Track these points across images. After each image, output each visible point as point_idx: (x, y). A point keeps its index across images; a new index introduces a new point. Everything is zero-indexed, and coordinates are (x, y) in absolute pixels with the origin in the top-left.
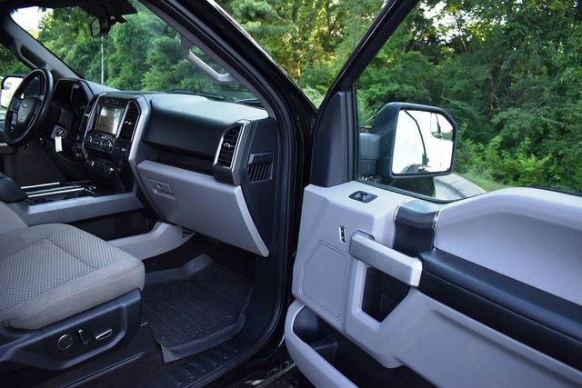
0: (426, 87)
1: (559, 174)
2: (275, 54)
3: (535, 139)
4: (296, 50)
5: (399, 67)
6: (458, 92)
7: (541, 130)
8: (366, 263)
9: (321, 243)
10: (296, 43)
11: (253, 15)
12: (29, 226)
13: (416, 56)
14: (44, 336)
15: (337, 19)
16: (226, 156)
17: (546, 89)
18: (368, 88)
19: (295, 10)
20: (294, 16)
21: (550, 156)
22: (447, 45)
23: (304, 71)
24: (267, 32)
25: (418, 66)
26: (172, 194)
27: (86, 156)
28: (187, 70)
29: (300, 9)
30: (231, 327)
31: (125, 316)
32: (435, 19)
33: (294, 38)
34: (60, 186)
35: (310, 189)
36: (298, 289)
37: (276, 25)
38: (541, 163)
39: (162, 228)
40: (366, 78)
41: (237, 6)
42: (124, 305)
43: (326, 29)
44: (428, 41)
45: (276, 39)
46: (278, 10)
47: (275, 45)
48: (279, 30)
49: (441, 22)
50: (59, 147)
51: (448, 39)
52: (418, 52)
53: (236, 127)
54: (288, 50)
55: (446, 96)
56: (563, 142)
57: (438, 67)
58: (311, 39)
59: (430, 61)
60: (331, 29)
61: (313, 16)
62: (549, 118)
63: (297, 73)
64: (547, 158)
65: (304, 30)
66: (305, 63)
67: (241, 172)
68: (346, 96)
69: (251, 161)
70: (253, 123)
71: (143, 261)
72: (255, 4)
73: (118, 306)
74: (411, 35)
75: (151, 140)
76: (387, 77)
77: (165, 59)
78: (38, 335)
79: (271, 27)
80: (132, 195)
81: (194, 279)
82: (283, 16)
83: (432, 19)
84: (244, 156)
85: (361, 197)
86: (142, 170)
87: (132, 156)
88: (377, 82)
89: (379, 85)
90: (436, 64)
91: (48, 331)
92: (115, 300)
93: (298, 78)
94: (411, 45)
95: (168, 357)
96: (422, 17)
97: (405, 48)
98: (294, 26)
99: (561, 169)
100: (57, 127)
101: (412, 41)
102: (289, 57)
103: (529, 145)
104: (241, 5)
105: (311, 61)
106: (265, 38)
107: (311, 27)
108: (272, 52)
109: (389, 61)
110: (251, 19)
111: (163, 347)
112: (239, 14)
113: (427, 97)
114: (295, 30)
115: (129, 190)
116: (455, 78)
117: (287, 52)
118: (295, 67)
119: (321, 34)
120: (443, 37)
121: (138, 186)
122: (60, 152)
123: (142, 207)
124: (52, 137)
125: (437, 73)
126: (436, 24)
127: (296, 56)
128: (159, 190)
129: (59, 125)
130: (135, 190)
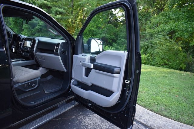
0: (114, 35)
1: (151, 59)
2: (66, 26)
3: (145, 50)
4: (73, 24)
5: (105, 29)
6: (123, 36)
7: (146, 47)
8: (85, 67)
9: (77, 65)
10: (73, 22)
11: (58, 13)
13: (111, 26)
15: (86, 14)
16: (57, 50)
17: (147, 35)
18: (96, 36)
19: (72, 11)
20: (72, 13)
21: (149, 54)
22: (121, 22)
23: (76, 31)
24: (63, 18)
25: (111, 29)
26: (44, 59)
27: (22, 52)
28: (37, 31)
29: (74, 11)
30: (59, 88)
31: (37, 81)
32: (116, 14)
33: (72, 20)
35: (75, 55)
36: (73, 76)
37: (66, 16)
38: (146, 56)
39: (41, 69)
40: (95, 32)
41: (53, 10)
42: (37, 79)
43: (82, 17)
44: (115, 21)
45: (66, 20)
46: (66, 11)
47: (66, 22)
48: (67, 18)
49: (118, 15)
50: (14, 51)
51: (121, 20)
52: (111, 25)
53: (59, 44)
54: (70, 24)
55: (119, 38)
56: (152, 50)
57: (117, 29)
58: (78, 20)
59: (115, 27)
60: (84, 17)
61: (78, 13)
62: (149, 43)
63: (73, 31)
64: (148, 55)
65: (75, 17)
66: (76, 28)
67: (60, 53)
68: (80, 37)
69: (62, 51)
70: (62, 43)
72: (59, 10)
74: (109, 19)
75: (39, 47)
76: (101, 32)
79: (64, 17)
80: (34, 61)
82: (68, 13)
83: (115, 14)
84: (61, 50)
85: (84, 56)
86: (37, 54)
87: (34, 51)
88: (98, 34)
89: (99, 35)
90: (117, 28)
93: (74, 33)
94: (109, 22)
95: (46, 92)
96: (112, 13)
97: (107, 23)
98: (72, 16)
99: (152, 58)
100: (13, 46)
101: (109, 21)
102: (70, 26)
103: (143, 51)
104: (55, 10)
105: (78, 27)
106: (62, 20)
107: (78, 17)
108: (65, 25)
109: (102, 27)
110: (58, 14)
112: (54, 13)
113: (114, 38)
114: (72, 17)
115: (33, 59)
116: (122, 32)
117: (70, 25)
118: (73, 29)
119: (81, 19)
120: (119, 20)
121: (36, 58)
123: (36, 63)
124: (12, 48)
125: (117, 31)
126: (117, 15)
127: (73, 26)
128: (41, 59)
129: (14, 45)
130: (34, 60)
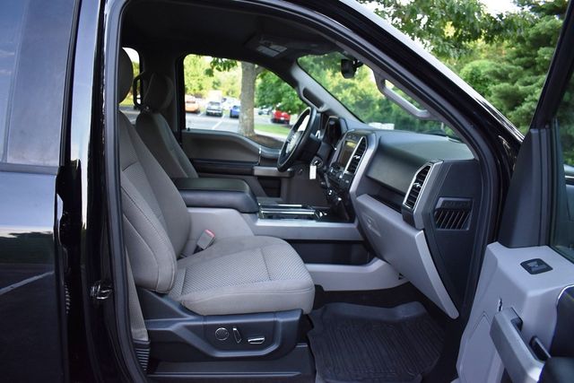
9: (484, 314)
12: (255, 235)
14: (205, 323)
16: (413, 196)
27: (328, 185)
31: (280, 330)
34: (302, 208)
39: (377, 265)
42: (280, 320)
50: (313, 174)
53: (428, 166)
67: (425, 216)
68: (540, 134)
69: (439, 205)
71: (316, 286)
73: (275, 319)
77: (502, 106)
78: (200, 321)
80: (353, 226)
81: (399, 325)
85: (534, 267)
86: (360, 204)
87: (353, 189)
91: (209, 320)
92: (274, 313)
100: (316, 158)
111: (317, 375)
121: (359, 219)
122: (313, 180)
123: (361, 239)
128: (371, 225)
129: (318, 156)
130: (356, 222)
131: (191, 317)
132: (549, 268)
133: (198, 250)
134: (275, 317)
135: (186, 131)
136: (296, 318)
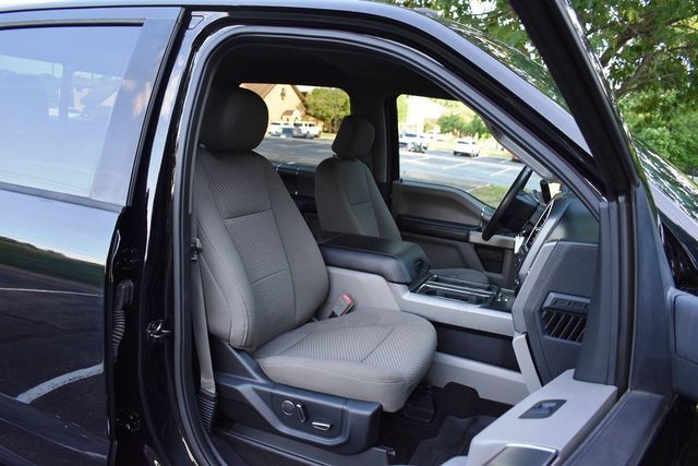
12: (402, 311)
14: (273, 391)
31: (348, 421)
42: (350, 409)
69: (548, 303)
73: (344, 407)
131: (261, 380)
132: (565, 401)
133: (333, 315)
134: (345, 404)
135: (398, 182)
136: (368, 413)
